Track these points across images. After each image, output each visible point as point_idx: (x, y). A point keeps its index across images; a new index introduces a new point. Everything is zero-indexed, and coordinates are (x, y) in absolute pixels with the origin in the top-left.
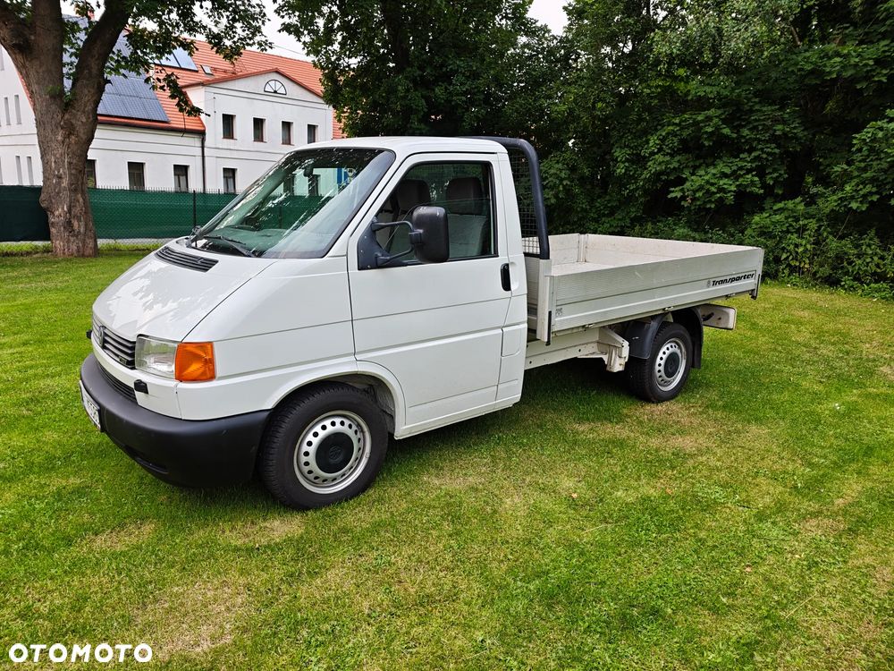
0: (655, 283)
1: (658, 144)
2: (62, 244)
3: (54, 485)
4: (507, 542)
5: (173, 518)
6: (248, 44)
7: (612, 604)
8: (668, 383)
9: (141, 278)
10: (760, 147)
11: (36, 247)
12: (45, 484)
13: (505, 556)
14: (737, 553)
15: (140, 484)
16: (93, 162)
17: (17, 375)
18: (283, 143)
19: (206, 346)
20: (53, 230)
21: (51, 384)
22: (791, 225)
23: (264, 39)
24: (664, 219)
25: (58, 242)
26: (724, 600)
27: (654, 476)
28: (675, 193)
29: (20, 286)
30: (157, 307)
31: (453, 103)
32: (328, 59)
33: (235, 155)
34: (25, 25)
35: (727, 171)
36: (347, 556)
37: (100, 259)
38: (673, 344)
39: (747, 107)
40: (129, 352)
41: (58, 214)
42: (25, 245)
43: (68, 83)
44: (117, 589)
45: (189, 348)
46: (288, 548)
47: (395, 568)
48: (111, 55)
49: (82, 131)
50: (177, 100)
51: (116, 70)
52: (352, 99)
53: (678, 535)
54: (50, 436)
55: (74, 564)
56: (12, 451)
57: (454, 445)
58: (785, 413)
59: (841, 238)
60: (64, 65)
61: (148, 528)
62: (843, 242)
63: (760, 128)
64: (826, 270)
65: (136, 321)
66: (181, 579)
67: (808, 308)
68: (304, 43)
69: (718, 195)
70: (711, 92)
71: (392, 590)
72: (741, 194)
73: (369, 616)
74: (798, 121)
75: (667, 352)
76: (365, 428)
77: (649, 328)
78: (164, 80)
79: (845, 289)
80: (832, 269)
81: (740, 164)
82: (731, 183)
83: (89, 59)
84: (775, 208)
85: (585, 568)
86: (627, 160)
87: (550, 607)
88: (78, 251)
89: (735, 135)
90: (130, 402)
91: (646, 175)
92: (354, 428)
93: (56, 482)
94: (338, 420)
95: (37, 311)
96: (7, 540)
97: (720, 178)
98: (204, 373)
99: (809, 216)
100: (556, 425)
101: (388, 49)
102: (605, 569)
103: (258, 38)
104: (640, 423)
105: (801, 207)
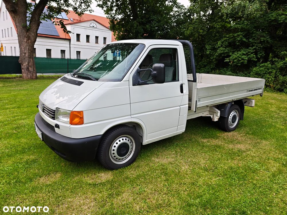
0: (230, 91)
1: (221, 44)
2: (25, 75)
3: (25, 159)
4: (186, 184)
5: (67, 172)
6: (86, 11)
7: (227, 209)
8: (232, 125)
9: (54, 88)
10: (256, 45)
11: (17, 76)
12: (22, 158)
13: (186, 189)
14: (269, 190)
15: (55, 159)
16: (35, 48)
17: (12, 119)
18: (96, 43)
19: (81, 113)
20: (23, 70)
21: (23, 122)
22: (266, 71)
23: (91, 9)
24: (222, 69)
25: (24, 74)
26: (268, 208)
27: (232, 159)
28: (227, 60)
29: (12, 88)
30: (61, 98)
31: (152, 30)
32: (111, 16)
33: (80, 47)
34: (15, 4)
35: (245, 53)
36: (129, 188)
37: (38, 80)
38: (235, 112)
39: (251, 32)
40: (53, 114)
41: (25, 65)
42: (14, 75)
43: (28, 23)
44: (49, 199)
45: (75, 113)
46: (108, 184)
47: (146, 193)
48: (42, 14)
49: (32, 38)
50: (63, 28)
51: (44, 19)
52: (119, 29)
53: (246, 182)
54: (23, 140)
55: (33, 188)
56: (11, 146)
57: (161, 146)
58: (274, 136)
59: (284, 76)
60: (27, 17)
61: (58, 175)
62: (284, 77)
63: (256, 39)
64: (279, 86)
65: (54, 103)
66: (71, 195)
67: (274, 99)
68: (104, 10)
69: (242, 61)
70: (239, 27)
71: (147, 201)
72: (249, 61)
73: (139, 212)
74: (269, 36)
75: (233, 115)
76: (133, 141)
77: (227, 106)
78: (59, 22)
79: (285, 93)
80: (281, 86)
81: (249, 51)
82: (246, 57)
83: (35, 15)
84: (261, 65)
85: (215, 195)
86: (210, 49)
87: (205, 210)
88: (31, 77)
89: (247, 41)
90: (53, 131)
91: (217, 54)
92: (130, 141)
93: (26, 157)
94: (124, 138)
95: (18, 97)
96: (10, 179)
97: (242, 55)
98: (80, 122)
99: (272, 68)
100: (196, 140)
101: (131, 12)
102: (222, 195)
103: (89, 9)
104: (224, 139)
105: (270, 65)
